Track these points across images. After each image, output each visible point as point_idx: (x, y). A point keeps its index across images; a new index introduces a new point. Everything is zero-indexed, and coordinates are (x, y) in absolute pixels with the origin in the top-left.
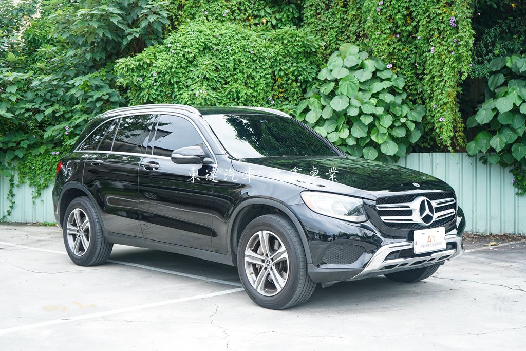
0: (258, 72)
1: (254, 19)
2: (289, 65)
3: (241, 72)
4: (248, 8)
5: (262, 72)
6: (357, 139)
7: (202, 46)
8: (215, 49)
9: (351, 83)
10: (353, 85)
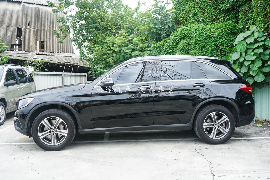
0: (208, 44)
1: (217, 20)
2: (224, 39)
3: (199, 45)
4: (213, 16)
5: (210, 44)
6: (243, 73)
7: (183, 35)
8: (189, 36)
9: (243, 45)
10: (244, 46)
